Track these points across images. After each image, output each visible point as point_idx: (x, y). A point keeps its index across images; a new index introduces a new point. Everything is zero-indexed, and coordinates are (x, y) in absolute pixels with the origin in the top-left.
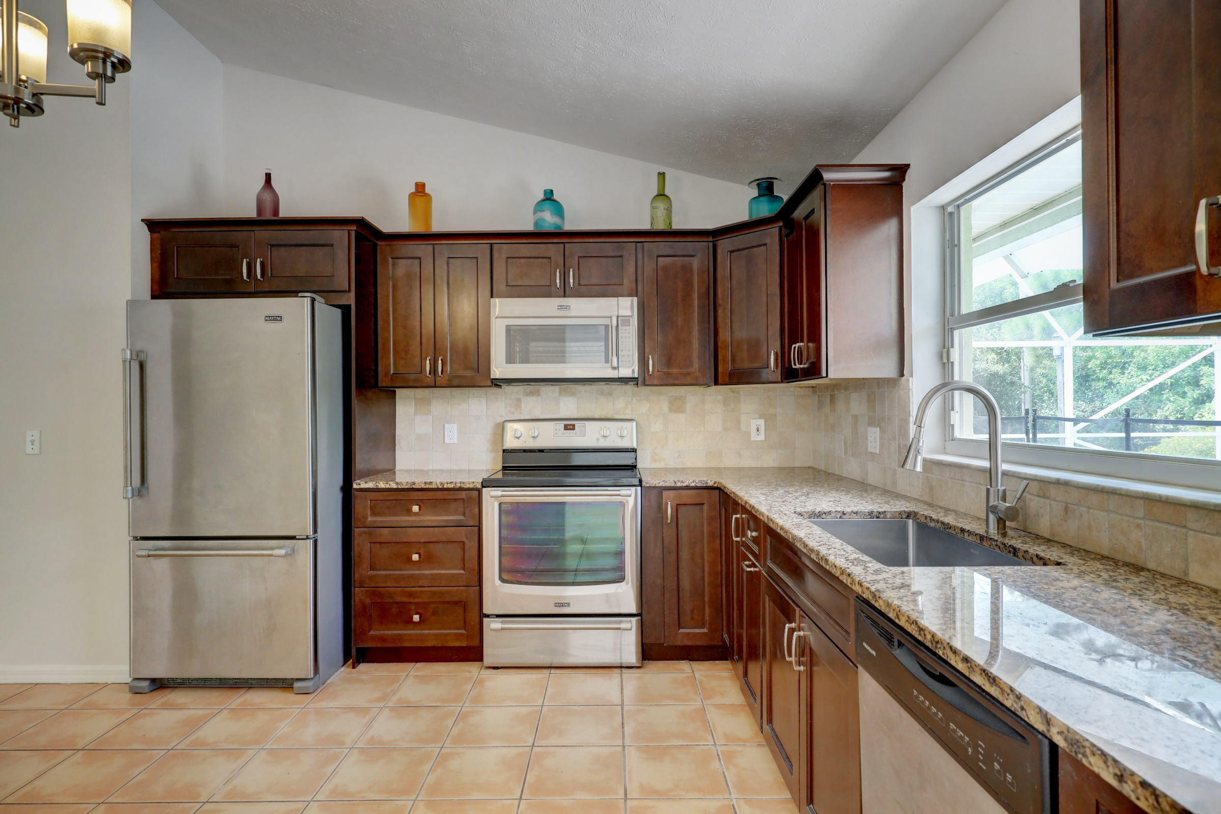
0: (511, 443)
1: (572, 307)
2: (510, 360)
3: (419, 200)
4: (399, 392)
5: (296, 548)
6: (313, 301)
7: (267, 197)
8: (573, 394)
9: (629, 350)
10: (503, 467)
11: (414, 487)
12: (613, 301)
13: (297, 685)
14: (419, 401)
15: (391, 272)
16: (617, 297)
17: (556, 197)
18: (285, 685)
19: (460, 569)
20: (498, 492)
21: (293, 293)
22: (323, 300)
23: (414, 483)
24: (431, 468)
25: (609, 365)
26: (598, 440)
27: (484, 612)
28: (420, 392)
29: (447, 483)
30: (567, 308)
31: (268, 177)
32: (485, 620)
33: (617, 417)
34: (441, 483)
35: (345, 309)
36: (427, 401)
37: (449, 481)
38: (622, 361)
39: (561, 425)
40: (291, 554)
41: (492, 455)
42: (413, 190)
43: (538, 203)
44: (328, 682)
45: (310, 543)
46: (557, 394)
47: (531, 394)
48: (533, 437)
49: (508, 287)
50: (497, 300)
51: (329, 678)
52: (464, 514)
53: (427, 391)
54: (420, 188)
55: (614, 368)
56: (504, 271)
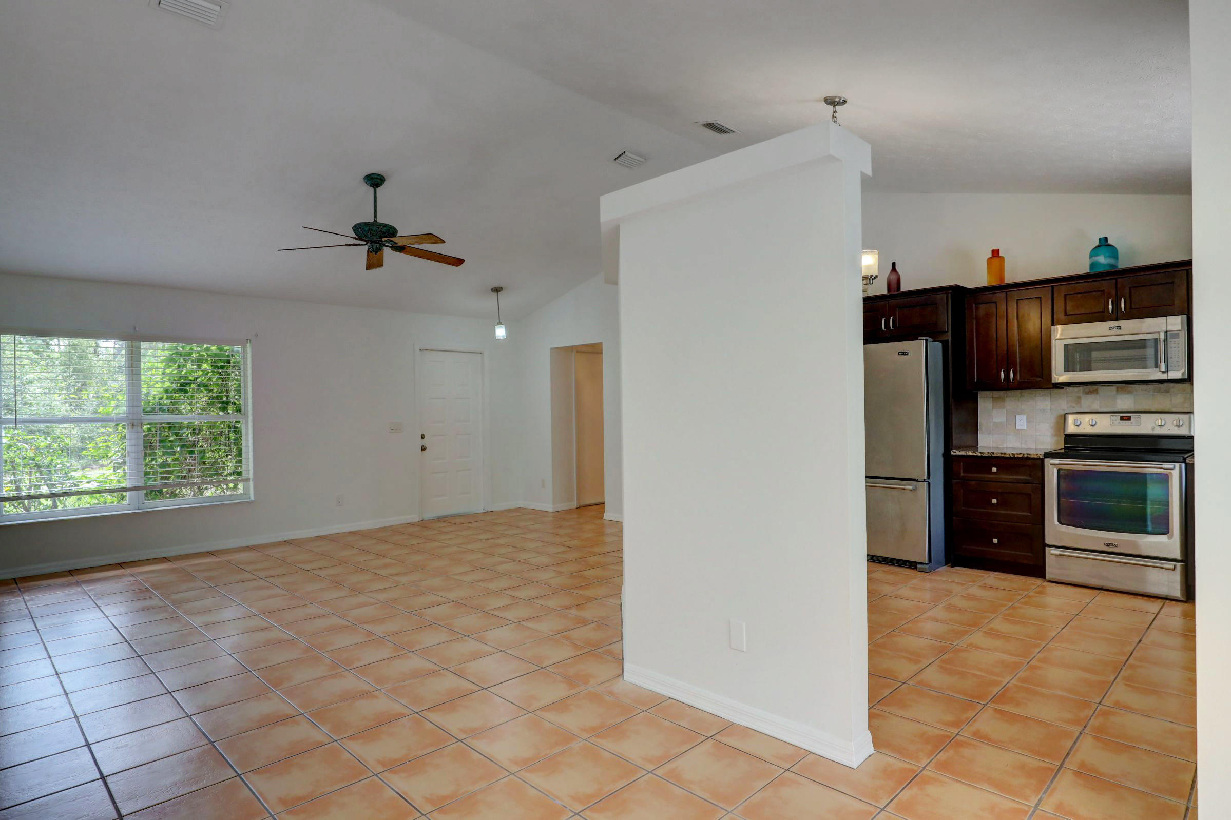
0: (1071, 429)
1: (1122, 327)
2: (1067, 369)
3: (996, 260)
4: (981, 394)
5: (917, 487)
6: (926, 341)
7: (894, 277)
8: (1129, 392)
9: (1178, 358)
10: (1065, 447)
11: (993, 455)
12: (1162, 320)
13: (919, 566)
14: (995, 399)
15: (974, 313)
16: (1166, 316)
17: (1110, 242)
18: (911, 565)
19: (1028, 512)
20: (1056, 461)
21: (914, 338)
22: (931, 340)
23: (993, 453)
24: (1005, 446)
25: (1158, 370)
26: (1153, 428)
27: (1047, 542)
28: (996, 394)
29: (1017, 454)
30: (1119, 328)
31: (894, 264)
32: (1047, 548)
33: (1174, 410)
34: (1013, 454)
35: (945, 344)
36: (1002, 399)
37: (1018, 453)
38: (1171, 366)
39: (1118, 416)
40: (915, 490)
41: (1056, 438)
42: (990, 256)
43: (1093, 249)
44: (937, 570)
45: (926, 484)
46: (1115, 392)
47: (1091, 392)
48: (1092, 425)
49: (1067, 316)
50: (1059, 327)
51: (937, 569)
52: (1030, 475)
53: (1001, 393)
54: (996, 253)
55: (1163, 372)
56: (1063, 304)
